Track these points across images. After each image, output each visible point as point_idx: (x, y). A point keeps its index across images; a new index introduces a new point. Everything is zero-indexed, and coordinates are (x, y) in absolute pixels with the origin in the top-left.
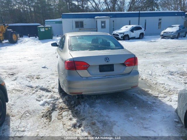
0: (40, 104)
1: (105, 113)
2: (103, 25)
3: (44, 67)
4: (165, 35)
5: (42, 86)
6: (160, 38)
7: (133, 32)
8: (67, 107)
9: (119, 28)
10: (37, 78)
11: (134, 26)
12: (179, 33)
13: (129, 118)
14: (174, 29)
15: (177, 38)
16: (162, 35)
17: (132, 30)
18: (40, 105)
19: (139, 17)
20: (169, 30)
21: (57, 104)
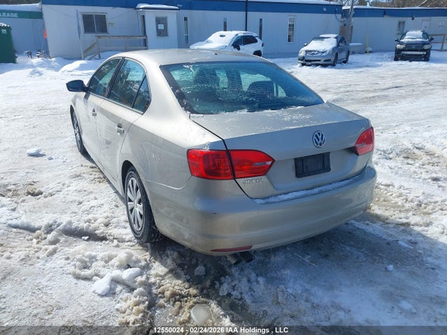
0: (100, 292)
1: (322, 296)
2: (161, 27)
3: (37, 155)
4: (309, 57)
5: (70, 223)
6: (299, 65)
7: (239, 49)
8: (193, 291)
9: (203, 38)
10: (29, 193)
11: (241, 33)
12: (337, 54)
13: (399, 305)
14: (326, 44)
15: (333, 65)
16: (302, 59)
17: (237, 44)
18: (102, 296)
19: (246, 11)
20: (314, 45)
21: (154, 284)
